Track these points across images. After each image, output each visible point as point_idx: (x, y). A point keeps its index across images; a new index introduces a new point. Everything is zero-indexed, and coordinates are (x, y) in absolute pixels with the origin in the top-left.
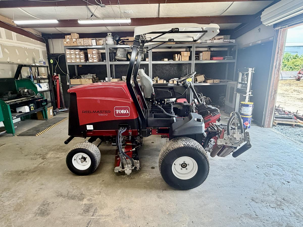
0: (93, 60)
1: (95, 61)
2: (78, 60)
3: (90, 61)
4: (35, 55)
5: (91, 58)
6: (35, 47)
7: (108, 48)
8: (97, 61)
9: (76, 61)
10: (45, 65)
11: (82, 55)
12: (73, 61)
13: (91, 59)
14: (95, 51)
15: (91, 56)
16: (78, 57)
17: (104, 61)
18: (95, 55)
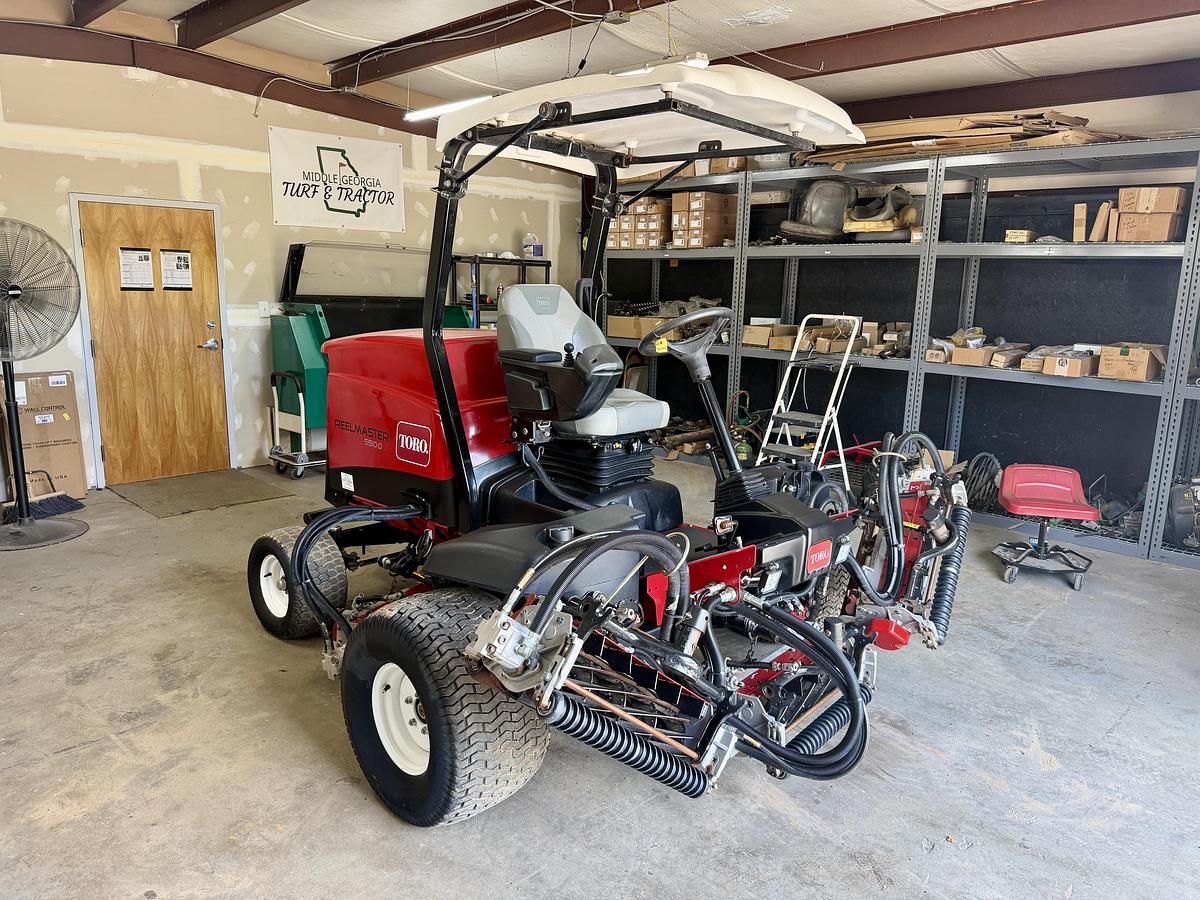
0: (687, 238)
1: (695, 242)
2: (640, 242)
3: (678, 242)
4: (529, 221)
5: (681, 233)
6: (532, 190)
7: (750, 181)
8: (700, 244)
9: (635, 242)
10: (539, 258)
11: (655, 217)
12: (624, 244)
13: (680, 237)
14: (698, 199)
15: (680, 221)
16: (641, 226)
17: (725, 244)
18: (697, 218)
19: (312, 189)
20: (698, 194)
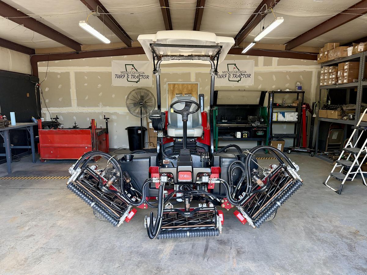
0: (343, 80)
1: (345, 81)
2: (330, 82)
3: (340, 82)
5: (341, 78)
6: (305, 68)
8: (347, 82)
9: (328, 83)
11: (334, 73)
12: (325, 84)
13: (340, 80)
14: (347, 65)
15: (340, 74)
16: (331, 77)
17: (354, 81)
18: (346, 72)
19: (225, 76)
20: (347, 63)
